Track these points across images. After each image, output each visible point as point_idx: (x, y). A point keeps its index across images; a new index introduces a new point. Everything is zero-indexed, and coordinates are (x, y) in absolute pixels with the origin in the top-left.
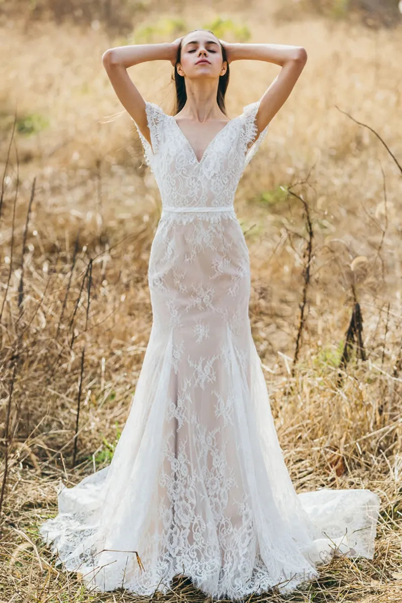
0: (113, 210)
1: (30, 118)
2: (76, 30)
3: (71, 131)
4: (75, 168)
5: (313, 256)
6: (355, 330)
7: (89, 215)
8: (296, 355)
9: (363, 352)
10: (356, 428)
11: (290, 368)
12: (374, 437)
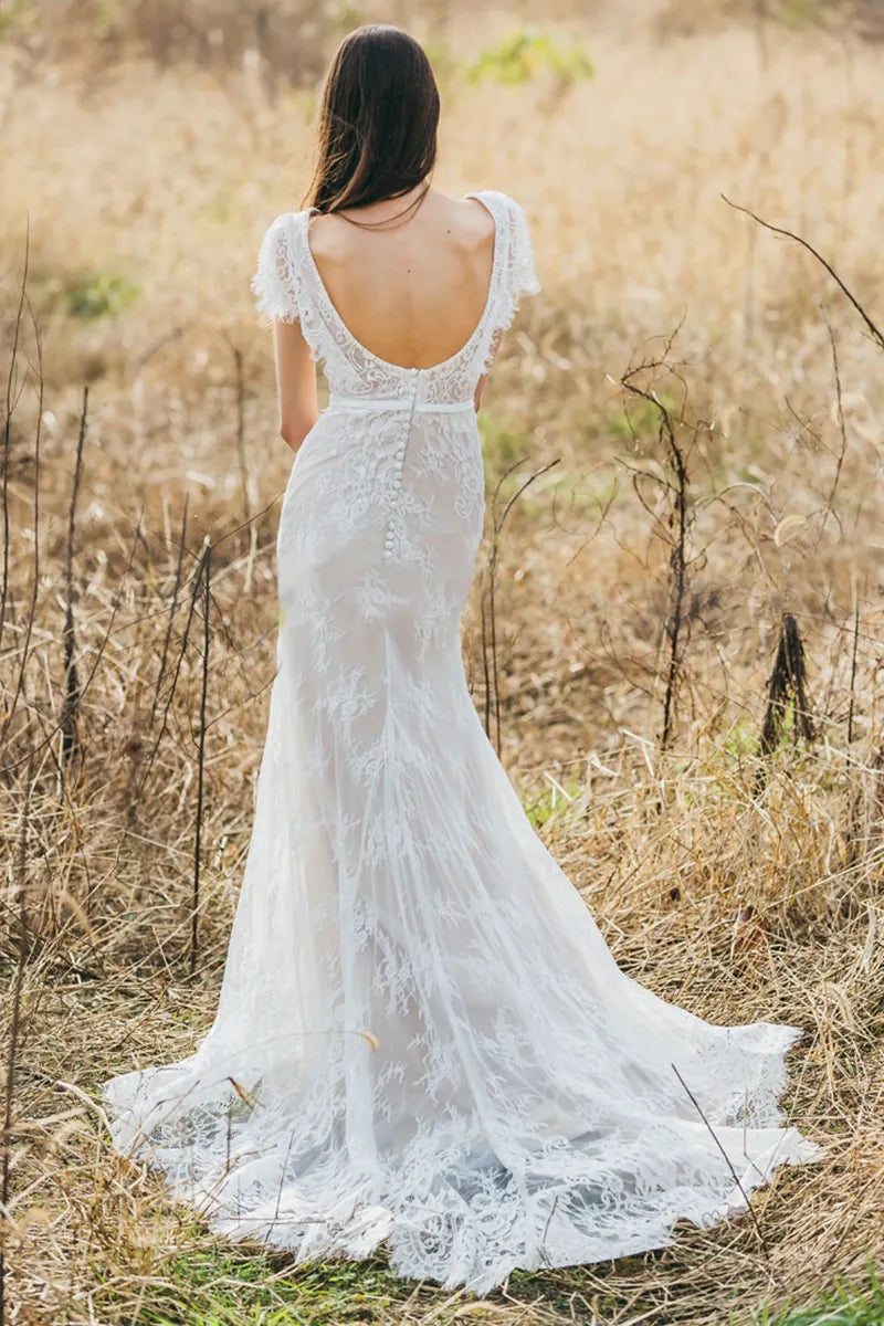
1: (95, 284)
2: (206, 77)
3: (189, 304)
4: (202, 384)
5: (689, 522)
6: (787, 675)
7: (232, 481)
8: (666, 738)
9: (807, 722)
10: (792, 871)
11: (651, 761)
12: (832, 886)
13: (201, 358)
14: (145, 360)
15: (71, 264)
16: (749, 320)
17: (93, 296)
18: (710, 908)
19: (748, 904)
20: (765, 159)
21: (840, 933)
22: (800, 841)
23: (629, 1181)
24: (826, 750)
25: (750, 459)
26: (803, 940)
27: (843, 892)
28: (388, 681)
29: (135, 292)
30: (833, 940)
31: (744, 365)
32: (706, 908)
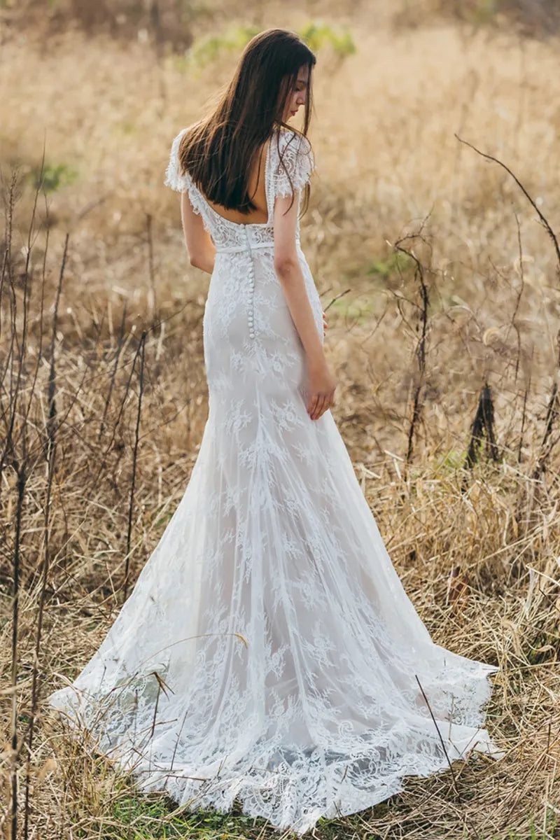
0: (169, 287)
1: (49, 168)
2: (114, 45)
3: (109, 183)
4: (117, 234)
5: (428, 328)
6: (483, 422)
7: (137, 294)
8: (409, 455)
9: (494, 450)
10: (484, 542)
11: (400, 470)
12: (507, 553)
13: (117, 216)
14: (83, 216)
15: (37, 156)
16: (454, 206)
17: (49, 176)
18: (435, 566)
19: (458, 565)
20: (465, 108)
21: (511, 589)
22: (489, 521)
23: (383, 751)
24: (505, 466)
25: (453, 292)
26: (488, 593)
27: (513, 559)
28: (258, 405)
29: (75, 175)
30: (508, 593)
31: (451, 234)
32: (432, 567)
